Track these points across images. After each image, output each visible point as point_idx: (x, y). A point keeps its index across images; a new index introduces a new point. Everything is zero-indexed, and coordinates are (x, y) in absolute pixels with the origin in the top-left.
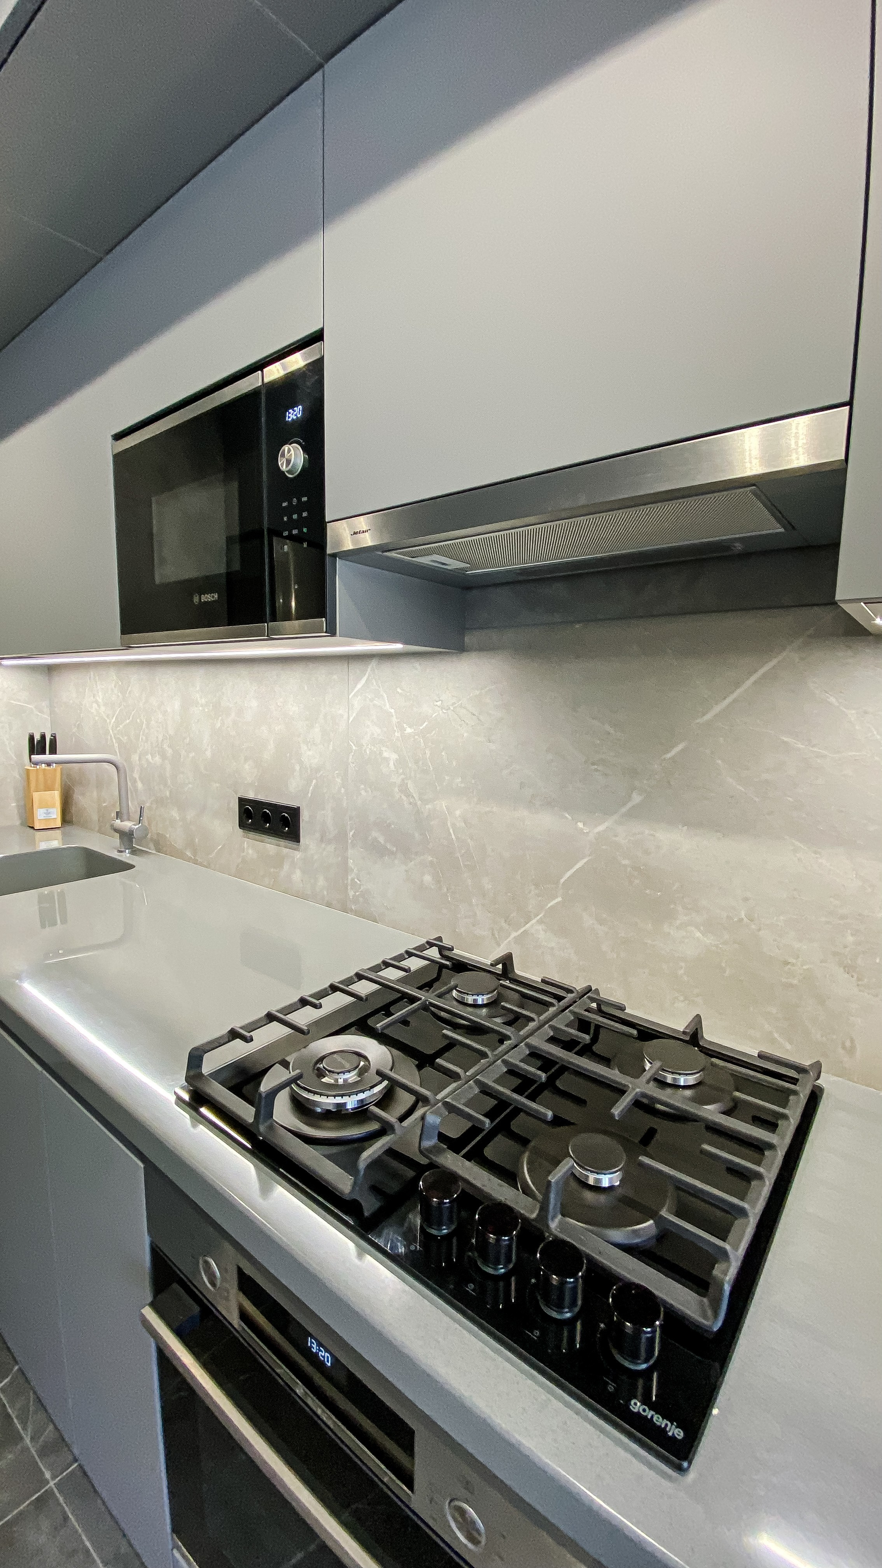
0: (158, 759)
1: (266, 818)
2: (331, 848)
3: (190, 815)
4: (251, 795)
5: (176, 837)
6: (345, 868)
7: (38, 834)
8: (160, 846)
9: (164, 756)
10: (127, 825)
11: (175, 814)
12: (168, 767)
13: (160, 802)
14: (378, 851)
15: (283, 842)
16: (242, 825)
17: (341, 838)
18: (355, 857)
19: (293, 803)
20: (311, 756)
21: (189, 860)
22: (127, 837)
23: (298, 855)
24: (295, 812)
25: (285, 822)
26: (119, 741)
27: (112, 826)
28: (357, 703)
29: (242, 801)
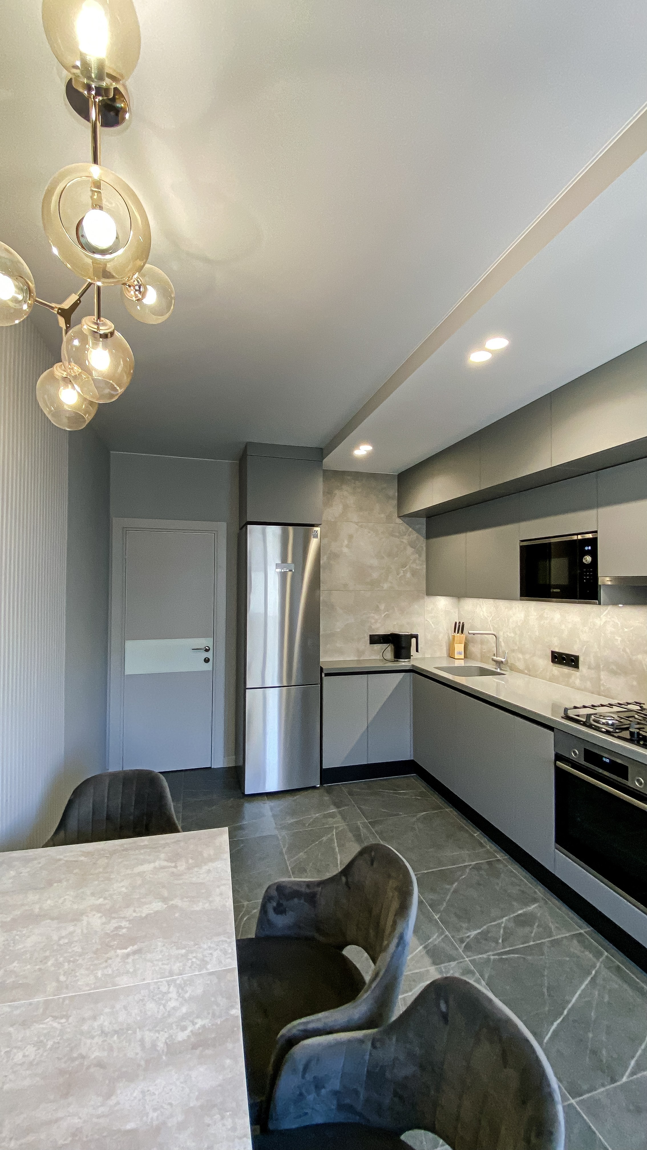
0: (512, 635)
1: (564, 659)
2: (593, 671)
3: (527, 656)
4: (557, 650)
5: (520, 665)
6: (600, 679)
7: (456, 660)
8: (513, 668)
9: (516, 634)
10: (499, 659)
11: (520, 656)
12: (517, 638)
13: (513, 651)
14: (614, 673)
15: (571, 668)
16: (553, 661)
17: (597, 668)
18: (603, 675)
19: (577, 654)
20: (584, 637)
21: (526, 674)
22: (499, 663)
23: (578, 674)
24: (577, 658)
25: (572, 661)
26: (494, 627)
27: (493, 659)
28: (604, 620)
29: (553, 653)
